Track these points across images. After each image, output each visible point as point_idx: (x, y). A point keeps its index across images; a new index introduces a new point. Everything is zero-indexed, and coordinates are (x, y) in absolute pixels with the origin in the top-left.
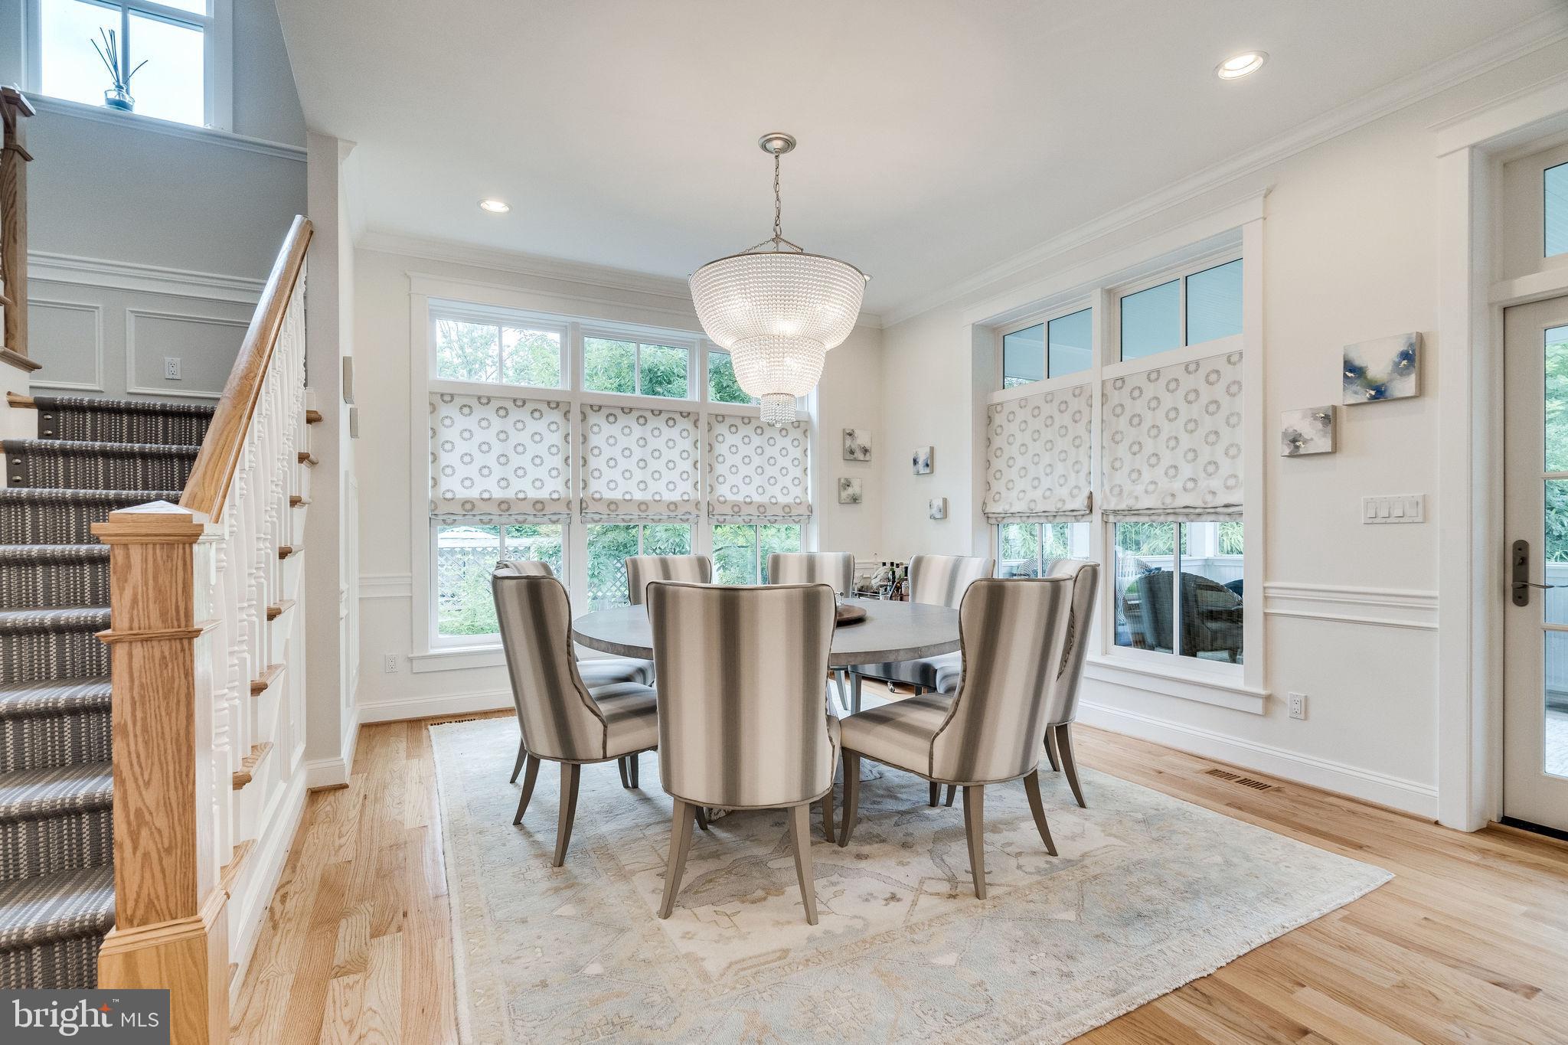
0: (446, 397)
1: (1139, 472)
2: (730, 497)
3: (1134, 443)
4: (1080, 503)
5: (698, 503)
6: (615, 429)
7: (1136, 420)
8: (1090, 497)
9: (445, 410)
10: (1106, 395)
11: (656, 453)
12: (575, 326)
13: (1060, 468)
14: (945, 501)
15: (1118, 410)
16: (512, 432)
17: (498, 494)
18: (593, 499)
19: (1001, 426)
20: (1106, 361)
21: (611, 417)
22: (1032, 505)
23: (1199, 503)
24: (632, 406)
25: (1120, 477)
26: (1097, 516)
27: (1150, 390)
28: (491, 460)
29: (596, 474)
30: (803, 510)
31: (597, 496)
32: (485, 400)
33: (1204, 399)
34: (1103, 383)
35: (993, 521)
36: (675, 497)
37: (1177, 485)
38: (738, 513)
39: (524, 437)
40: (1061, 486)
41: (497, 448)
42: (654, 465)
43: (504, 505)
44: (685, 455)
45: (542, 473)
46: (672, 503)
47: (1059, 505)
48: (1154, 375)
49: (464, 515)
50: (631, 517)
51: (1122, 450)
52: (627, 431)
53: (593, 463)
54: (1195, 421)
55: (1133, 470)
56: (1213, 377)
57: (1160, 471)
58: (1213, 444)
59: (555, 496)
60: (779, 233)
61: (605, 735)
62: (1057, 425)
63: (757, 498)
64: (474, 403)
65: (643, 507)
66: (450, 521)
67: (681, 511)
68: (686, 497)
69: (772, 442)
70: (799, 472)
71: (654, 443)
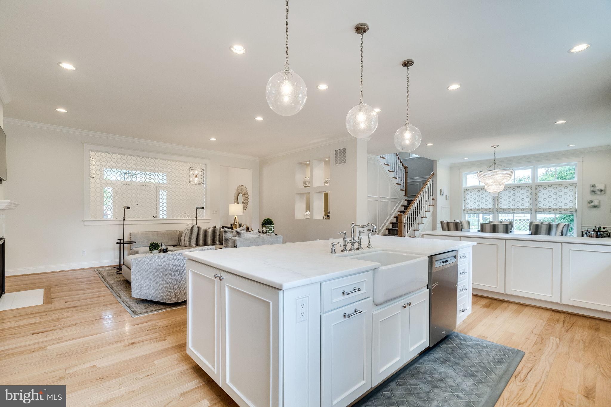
0: (467, 190)
2: (543, 207)
5: (531, 209)
9: (467, 192)
11: (518, 197)
16: (480, 195)
17: (477, 208)
24: (511, 186)
30: (573, 210)
31: (501, 208)
32: (475, 189)
39: (483, 196)
43: (479, 210)
44: (527, 197)
45: (487, 203)
46: (522, 209)
53: (500, 200)
59: (490, 208)
64: (473, 190)
65: (513, 210)
67: (525, 211)
69: (560, 191)
70: (572, 199)
71: (517, 195)
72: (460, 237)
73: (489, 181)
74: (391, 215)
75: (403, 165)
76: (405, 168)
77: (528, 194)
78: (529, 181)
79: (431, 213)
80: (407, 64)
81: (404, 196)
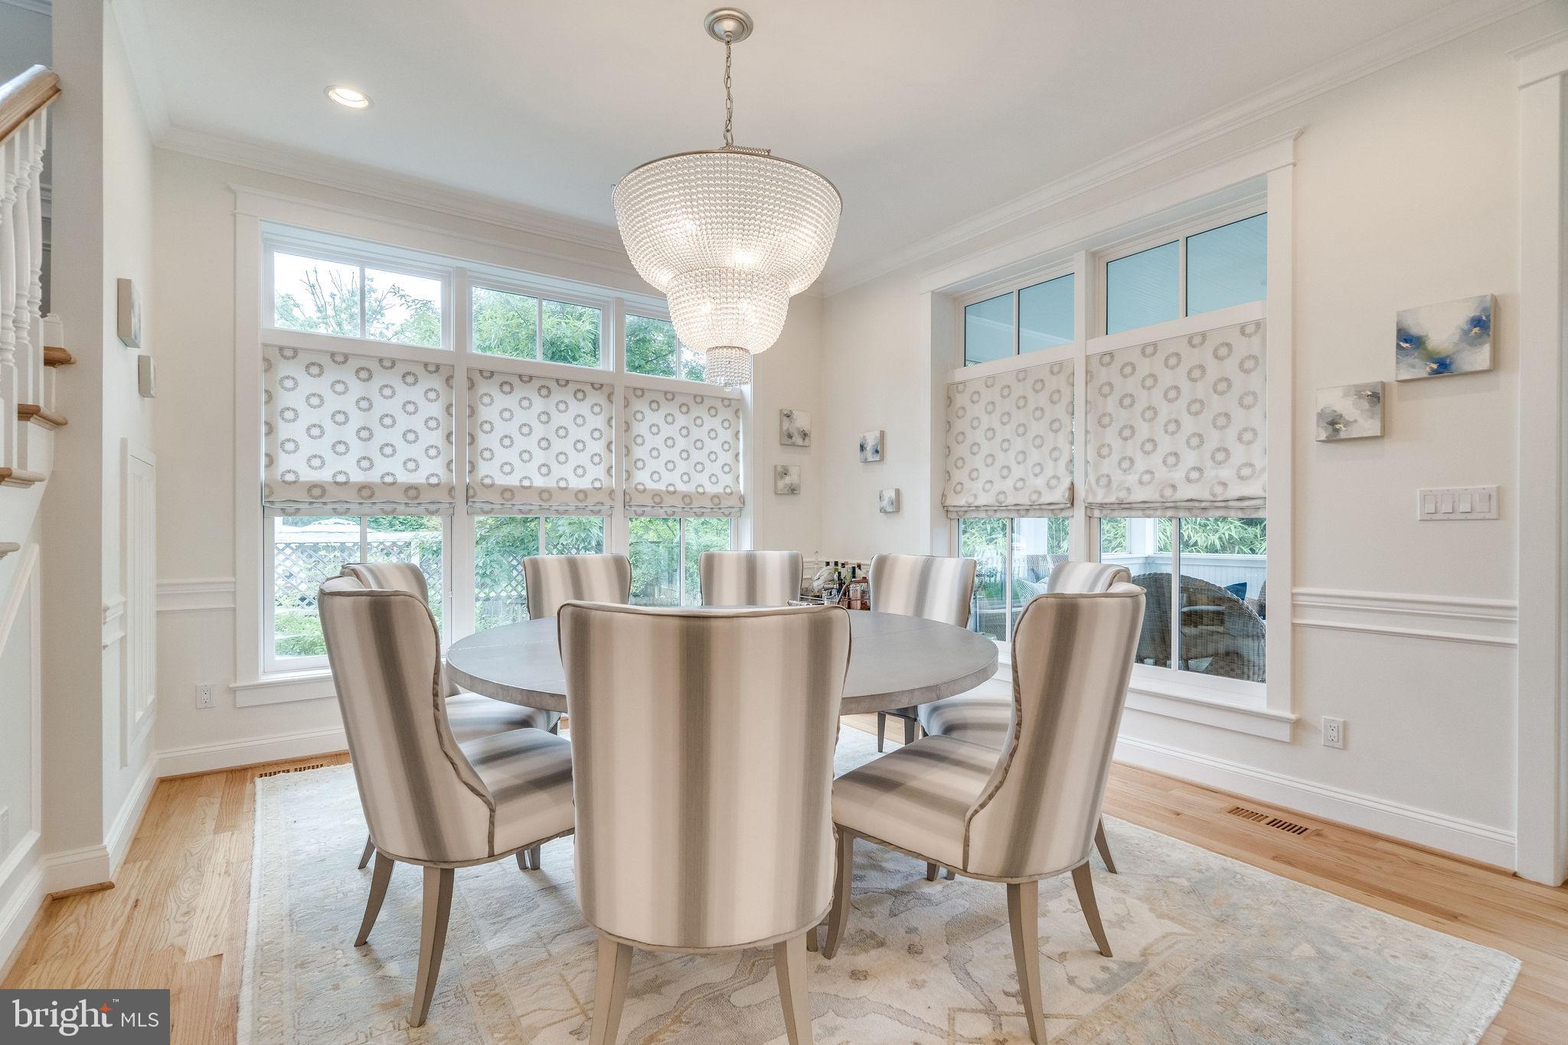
0: (287, 351)
1: (1132, 460)
2: (651, 485)
3: (1125, 427)
4: (1059, 495)
5: (612, 492)
6: (510, 401)
7: (1127, 401)
8: (1072, 488)
9: (284, 369)
10: (1091, 372)
11: (562, 431)
12: (461, 272)
13: (1035, 456)
14: (898, 492)
15: (1106, 389)
16: (376, 399)
17: (357, 477)
18: (483, 485)
19: (964, 408)
20: (1091, 334)
21: (507, 386)
22: (1002, 498)
23: (1207, 496)
24: (531, 372)
25: (1109, 466)
26: (1079, 513)
27: (1144, 367)
28: (349, 433)
29: (487, 455)
30: (734, 501)
31: (487, 481)
32: (339, 358)
33: (1212, 375)
34: (1088, 357)
35: (954, 516)
36: (585, 484)
37: (1178, 476)
38: (659, 504)
40: (1036, 475)
41: (357, 419)
42: (558, 445)
43: (366, 491)
44: (597, 434)
45: (416, 451)
46: (580, 491)
47: (1034, 497)
48: (1149, 350)
49: (311, 503)
50: (531, 507)
51: (1111, 436)
52: (525, 403)
53: (483, 441)
54: (1201, 402)
55: (1124, 458)
56: (1223, 351)
57: (1156, 459)
58: (1223, 428)
59: (434, 480)
60: (730, 141)
61: (492, 823)
62: (1031, 406)
63: (682, 487)
64: (325, 361)
65: (545, 496)
66: (293, 512)
67: (591, 501)
68: (597, 485)
69: (698, 421)
70: (729, 458)
77: (598, 422)
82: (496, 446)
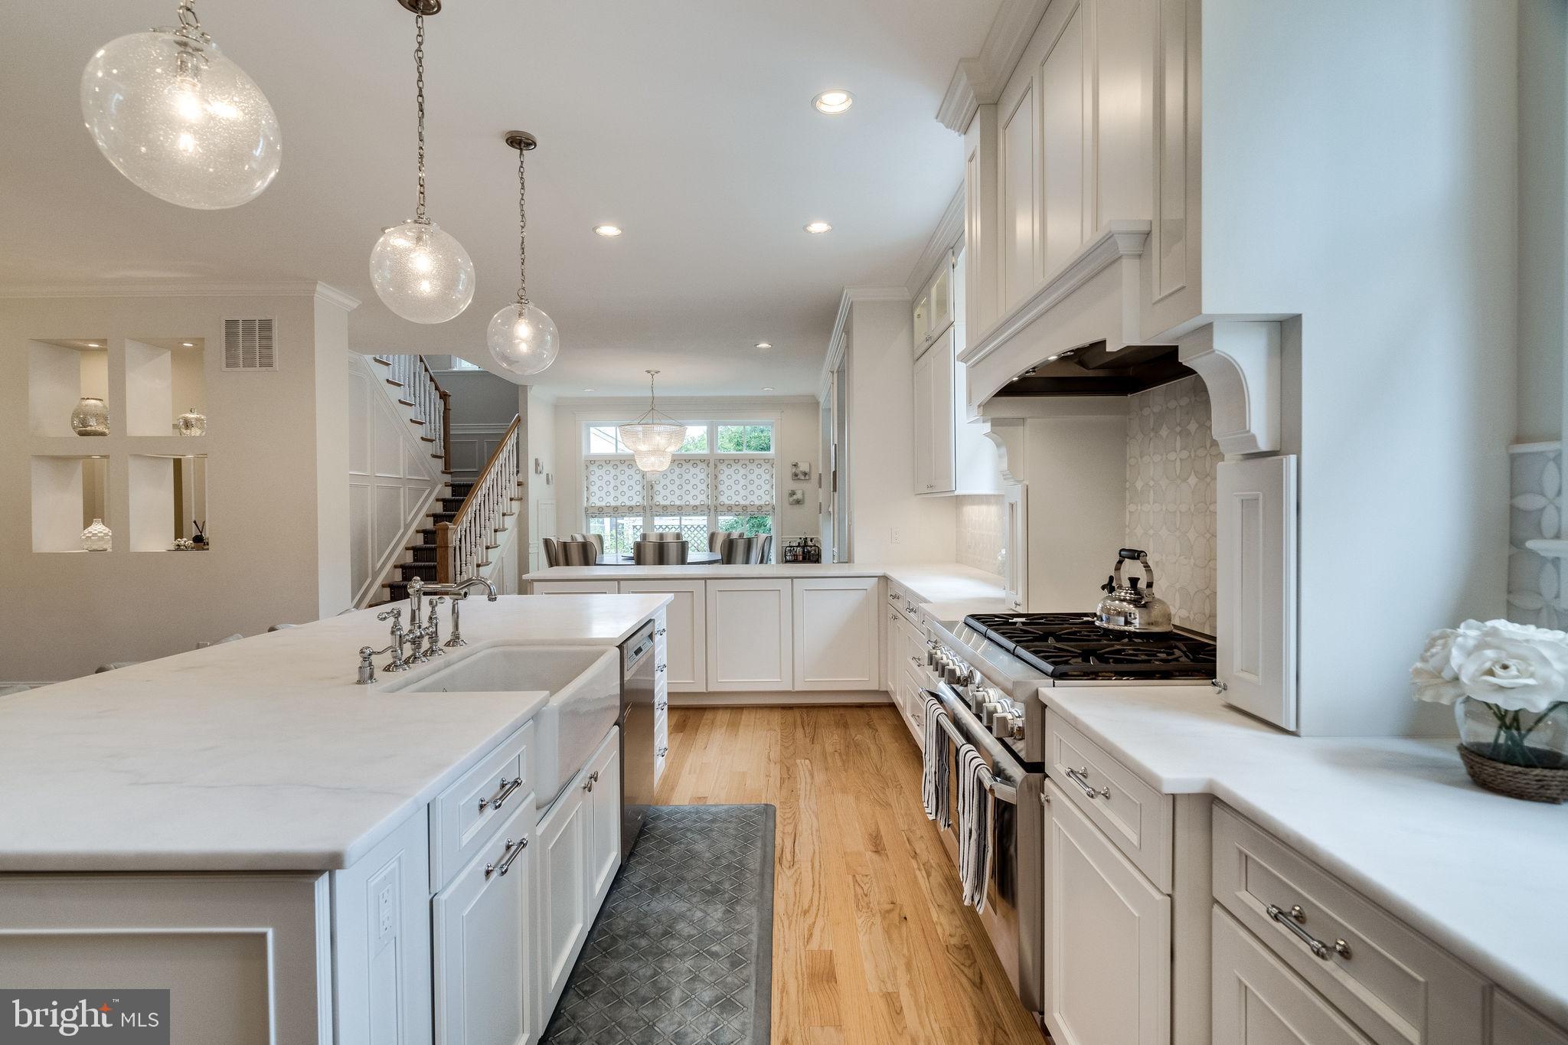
0: (592, 462)
2: (726, 502)
5: (709, 506)
9: (592, 468)
11: (688, 482)
16: (619, 475)
17: (613, 504)
18: (655, 505)
28: (610, 489)
29: (657, 493)
30: (771, 508)
31: (657, 504)
32: (608, 462)
36: (698, 503)
38: (731, 511)
39: (624, 477)
41: (613, 483)
42: (686, 487)
44: (703, 481)
45: (632, 493)
46: (695, 506)
49: (598, 514)
50: (673, 514)
53: (656, 488)
59: (638, 504)
63: (743, 503)
64: (603, 464)
65: (679, 509)
67: (699, 510)
68: (703, 503)
69: (751, 471)
70: (768, 487)
71: (686, 476)
72: (619, 580)
73: (643, 447)
74: (407, 527)
75: (437, 388)
76: (444, 396)
77: (703, 476)
78: (704, 451)
79: (515, 516)
80: (519, 142)
81: (443, 472)
82: (661, 490)
